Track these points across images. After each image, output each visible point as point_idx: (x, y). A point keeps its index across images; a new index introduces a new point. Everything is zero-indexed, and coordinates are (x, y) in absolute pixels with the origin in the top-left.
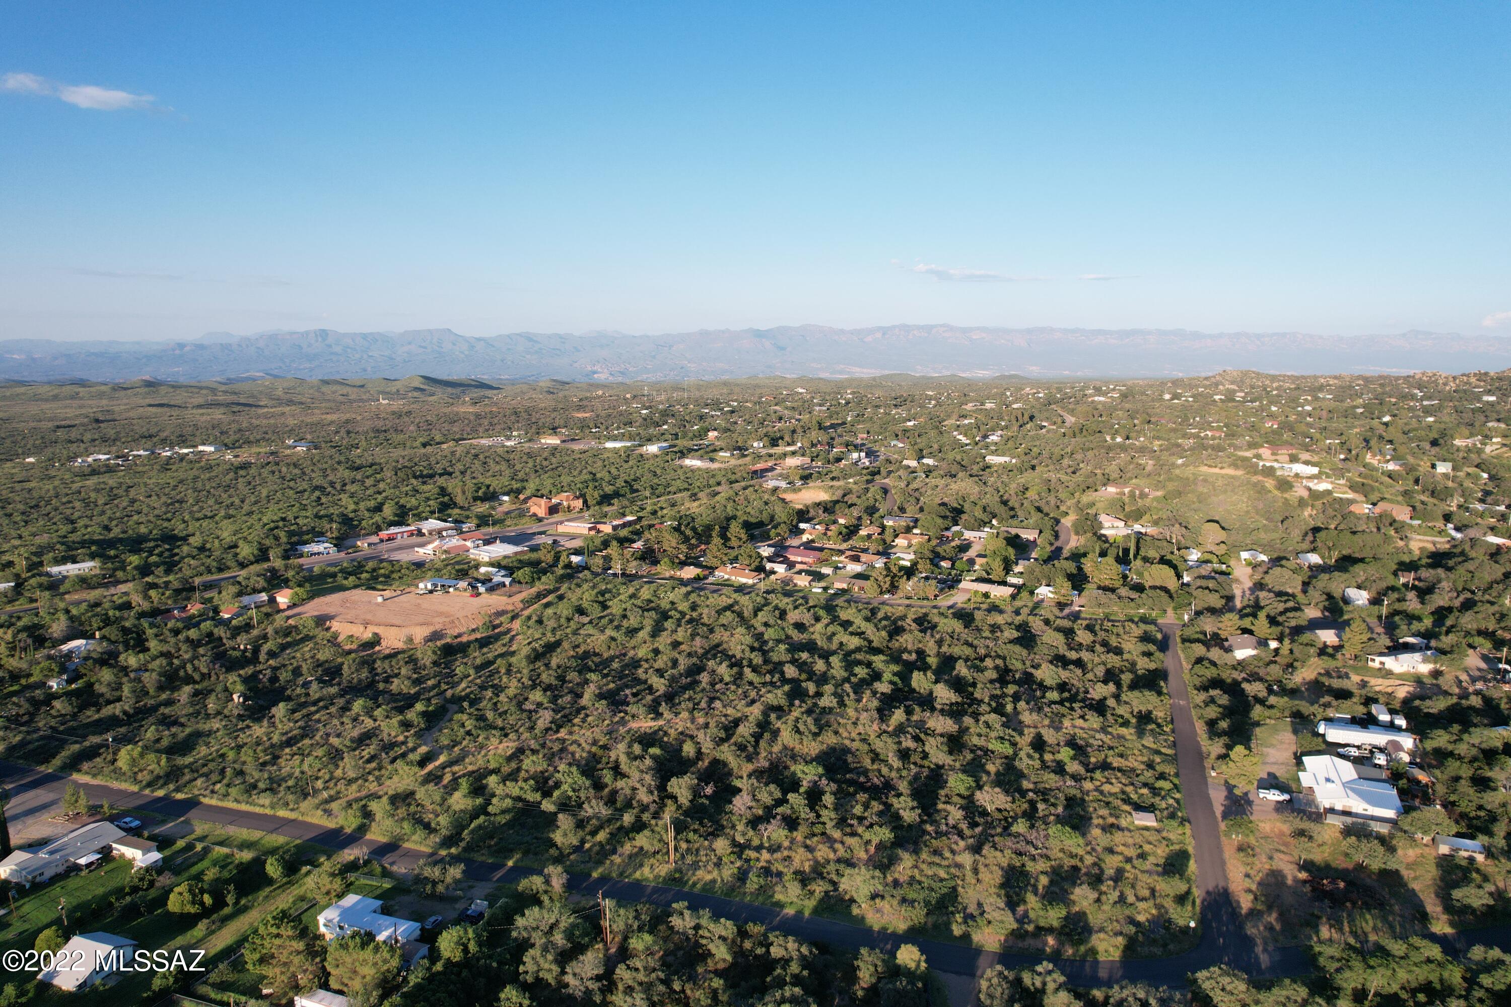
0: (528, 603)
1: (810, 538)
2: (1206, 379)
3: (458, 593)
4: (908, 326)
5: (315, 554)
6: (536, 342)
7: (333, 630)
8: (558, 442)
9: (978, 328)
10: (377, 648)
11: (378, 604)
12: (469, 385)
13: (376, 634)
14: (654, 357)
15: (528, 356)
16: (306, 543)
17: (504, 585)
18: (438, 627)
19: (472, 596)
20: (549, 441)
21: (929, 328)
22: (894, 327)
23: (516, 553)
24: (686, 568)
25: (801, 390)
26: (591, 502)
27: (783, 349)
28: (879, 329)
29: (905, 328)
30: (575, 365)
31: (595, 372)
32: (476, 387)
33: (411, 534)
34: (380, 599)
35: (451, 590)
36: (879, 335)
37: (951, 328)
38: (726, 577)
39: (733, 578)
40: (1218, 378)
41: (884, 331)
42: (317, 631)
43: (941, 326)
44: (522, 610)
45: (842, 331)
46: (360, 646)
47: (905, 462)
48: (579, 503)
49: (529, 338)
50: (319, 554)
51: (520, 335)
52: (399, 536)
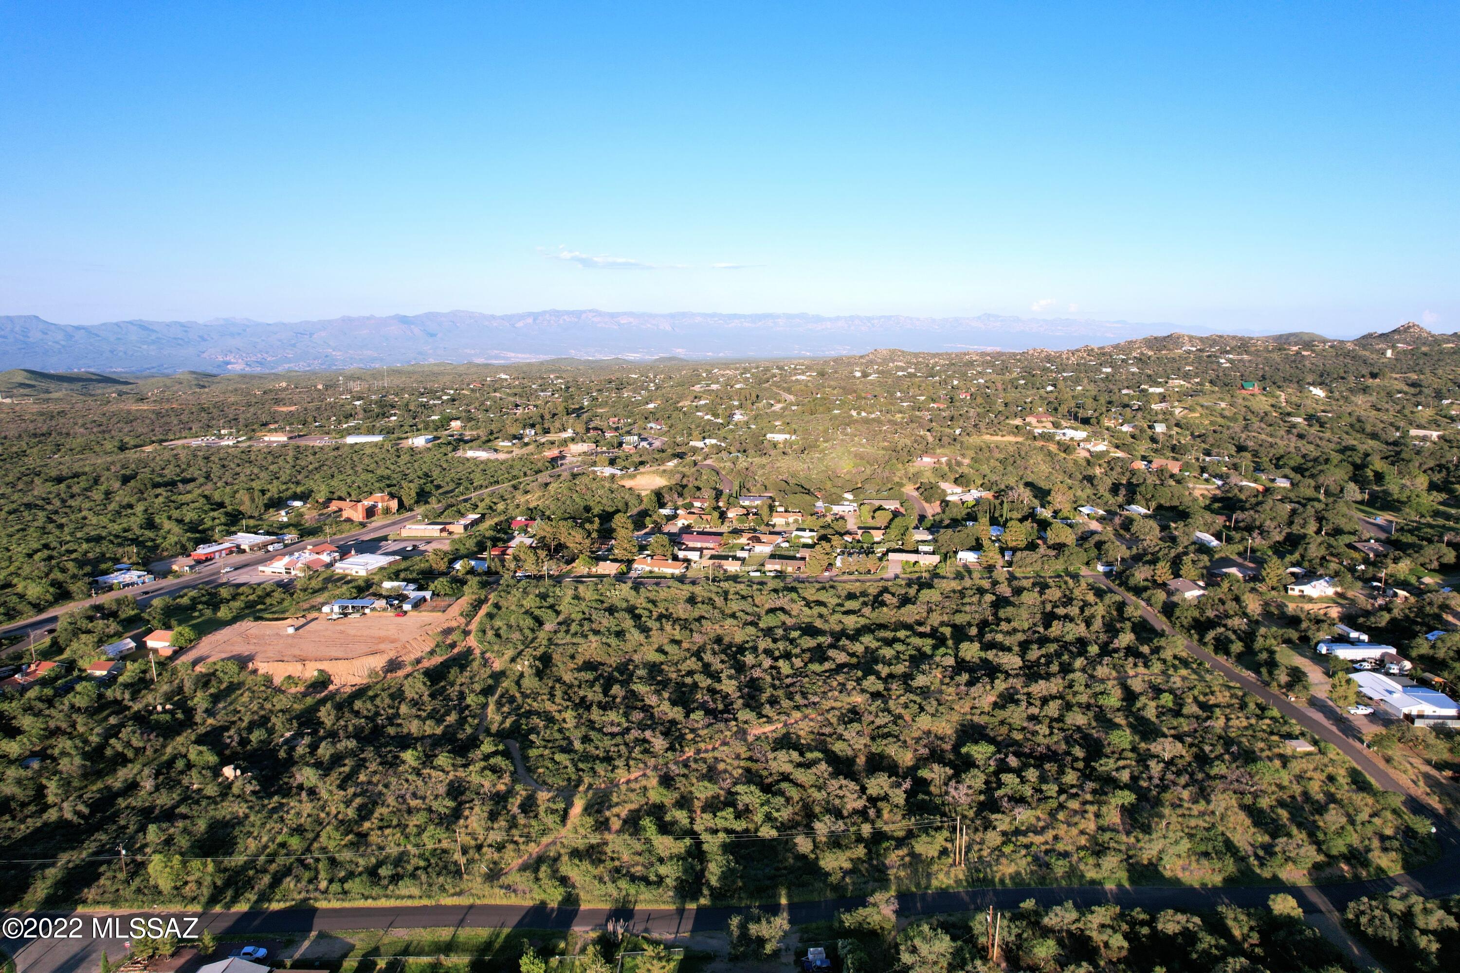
0: (469, 616)
1: (686, 523)
2: (861, 357)
3: (376, 614)
4: (558, 312)
5: (128, 585)
6: (153, 331)
7: (260, 672)
8: (285, 439)
9: (625, 314)
10: (331, 688)
11: (292, 636)
12: (91, 380)
13: (321, 671)
14: (294, 345)
15: (145, 347)
16: (106, 572)
17: (424, 599)
18: (392, 655)
19: (398, 615)
20: (273, 439)
21: (578, 314)
22: (545, 312)
23: (390, 563)
24: (601, 563)
25: (504, 376)
26: (407, 502)
27: (432, 335)
28: (530, 314)
29: (557, 314)
30: (205, 355)
31: (228, 363)
32: (99, 381)
33: (230, 552)
34: (291, 630)
35: (367, 611)
36: (530, 320)
37: (598, 313)
38: (648, 569)
39: (656, 569)
40: (871, 356)
41: (535, 316)
42: (243, 676)
43: (590, 311)
44: (467, 624)
45: (493, 317)
46: (308, 687)
47: (692, 443)
48: (394, 504)
49: (144, 327)
50: (132, 584)
51: (131, 323)
52: (217, 555)
